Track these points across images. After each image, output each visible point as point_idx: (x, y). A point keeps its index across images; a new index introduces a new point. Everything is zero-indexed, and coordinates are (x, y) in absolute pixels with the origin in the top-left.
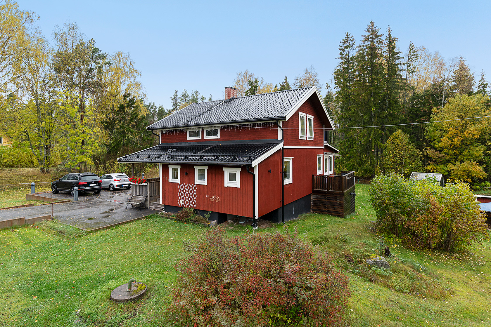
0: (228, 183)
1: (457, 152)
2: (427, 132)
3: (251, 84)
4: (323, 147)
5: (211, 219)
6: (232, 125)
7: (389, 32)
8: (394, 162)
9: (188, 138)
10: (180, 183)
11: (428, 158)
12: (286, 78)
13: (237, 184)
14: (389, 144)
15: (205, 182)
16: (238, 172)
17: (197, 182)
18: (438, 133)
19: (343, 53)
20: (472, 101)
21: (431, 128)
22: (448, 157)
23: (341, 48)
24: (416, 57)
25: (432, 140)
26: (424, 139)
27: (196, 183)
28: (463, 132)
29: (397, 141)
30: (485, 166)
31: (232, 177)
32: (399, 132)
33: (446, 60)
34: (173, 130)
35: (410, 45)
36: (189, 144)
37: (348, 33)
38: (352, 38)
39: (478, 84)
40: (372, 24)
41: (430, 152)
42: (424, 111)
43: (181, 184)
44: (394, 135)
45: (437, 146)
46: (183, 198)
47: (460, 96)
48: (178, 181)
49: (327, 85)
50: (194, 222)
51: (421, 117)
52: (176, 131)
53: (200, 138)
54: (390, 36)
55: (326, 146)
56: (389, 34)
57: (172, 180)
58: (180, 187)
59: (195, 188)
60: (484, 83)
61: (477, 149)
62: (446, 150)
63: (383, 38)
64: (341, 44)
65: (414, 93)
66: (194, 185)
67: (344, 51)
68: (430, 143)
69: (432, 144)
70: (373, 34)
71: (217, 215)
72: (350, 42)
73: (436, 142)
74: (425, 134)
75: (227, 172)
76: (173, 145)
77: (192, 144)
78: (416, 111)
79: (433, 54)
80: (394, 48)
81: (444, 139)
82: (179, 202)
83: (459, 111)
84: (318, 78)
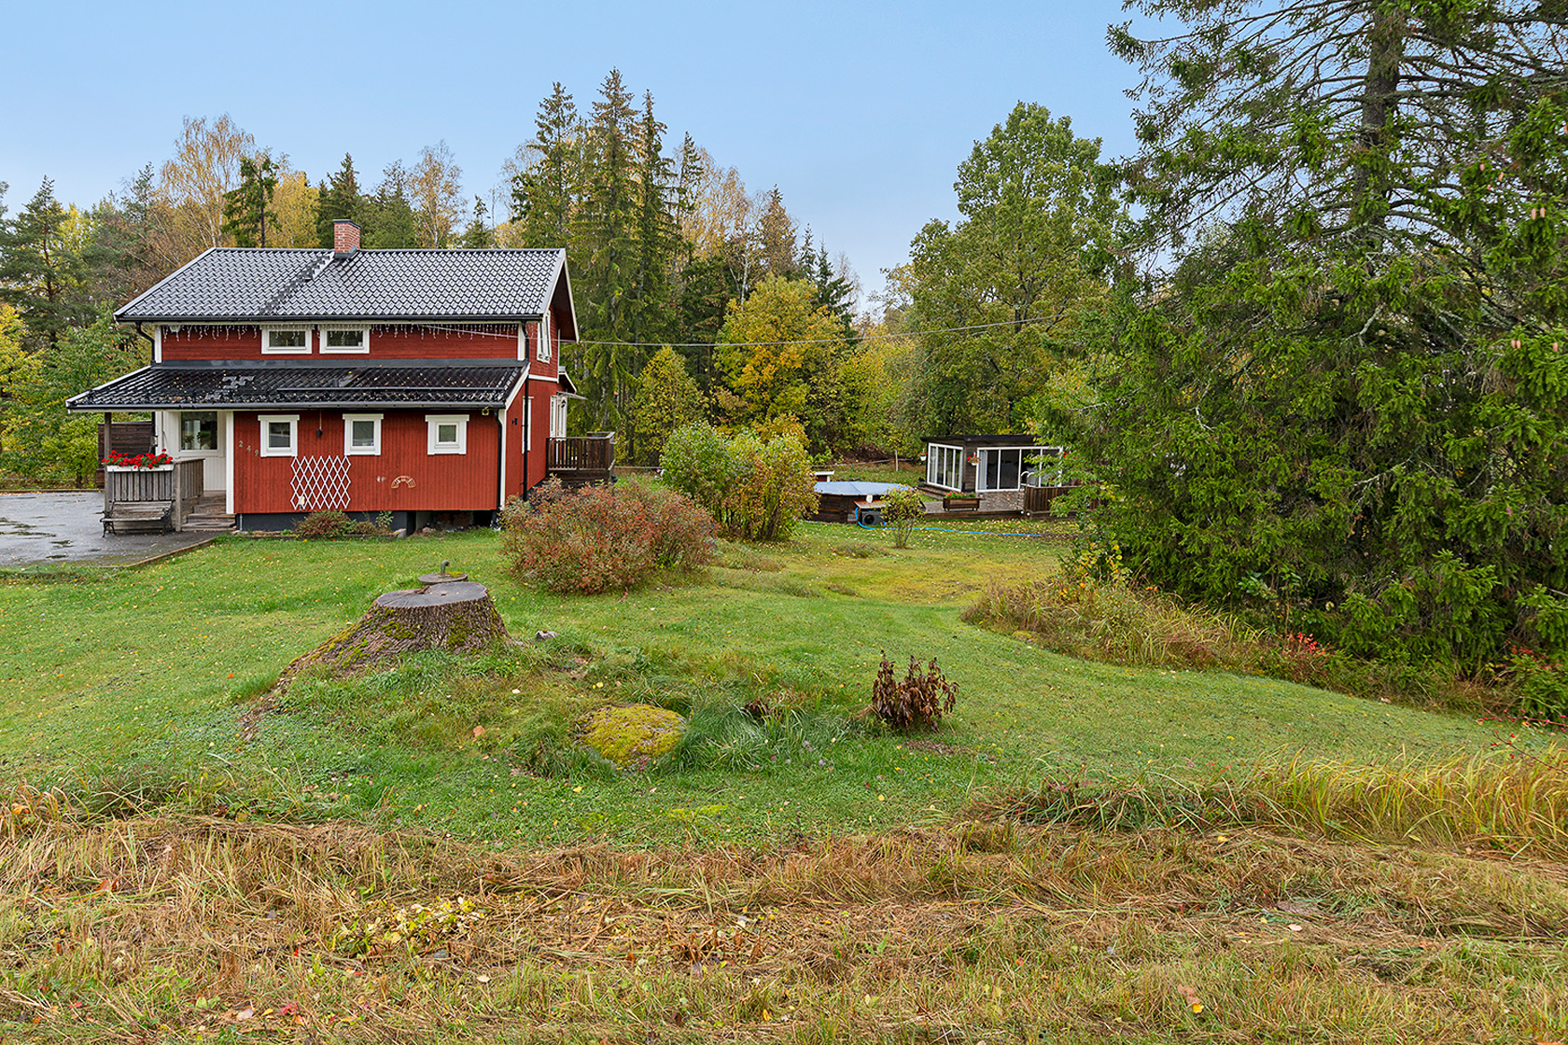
0: (435, 446)
1: (766, 396)
2: (717, 352)
3: (248, 169)
4: (557, 380)
5: (393, 527)
6: (413, 323)
7: (649, 105)
8: (657, 421)
9: (266, 349)
10: (296, 455)
11: (717, 409)
12: (348, 158)
13: (459, 446)
14: (647, 379)
15: (375, 449)
16: (461, 423)
17: (350, 449)
18: (737, 357)
19: (547, 136)
20: (792, 293)
21: (726, 345)
22: (751, 408)
23: (541, 121)
24: (698, 174)
25: (726, 370)
26: (712, 368)
27: (347, 453)
28: (777, 355)
29: (664, 371)
30: (807, 423)
31: (447, 434)
32: (667, 349)
33: (749, 194)
34: (224, 326)
35: (687, 141)
36: (268, 364)
37: (559, 85)
38: (570, 101)
39: (801, 253)
40: (616, 77)
41: (723, 397)
42: (711, 305)
43: (300, 458)
44: (658, 358)
45: (734, 384)
46: (308, 491)
47: (774, 279)
48: (292, 451)
49: (479, 205)
50: (357, 535)
51: (705, 317)
52: (234, 331)
53: (309, 351)
54: (650, 119)
55: (562, 378)
56: (649, 112)
57: (266, 450)
58: (296, 466)
59: (345, 464)
60: (810, 253)
61: (797, 390)
62: (749, 394)
63: (639, 118)
64: (543, 112)
65: (691, 260)
66: (342, 457)
67: (550, 132)
68: (721, 378)
69: (725, 379)
70: (616, 104)
71: (405, 514)
72: (564, 109)
73: (732, 374)
74: (714, 357)
75: (434, 423)
76: (210, 365)
77: (280, 365)
78: (695, 302)
79: (726, 172)
80: (658, 148)
81: (748, 368)
82: (296, 500)
83: (772, 312)
84: (459, 182)
